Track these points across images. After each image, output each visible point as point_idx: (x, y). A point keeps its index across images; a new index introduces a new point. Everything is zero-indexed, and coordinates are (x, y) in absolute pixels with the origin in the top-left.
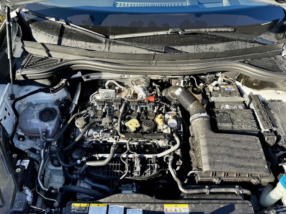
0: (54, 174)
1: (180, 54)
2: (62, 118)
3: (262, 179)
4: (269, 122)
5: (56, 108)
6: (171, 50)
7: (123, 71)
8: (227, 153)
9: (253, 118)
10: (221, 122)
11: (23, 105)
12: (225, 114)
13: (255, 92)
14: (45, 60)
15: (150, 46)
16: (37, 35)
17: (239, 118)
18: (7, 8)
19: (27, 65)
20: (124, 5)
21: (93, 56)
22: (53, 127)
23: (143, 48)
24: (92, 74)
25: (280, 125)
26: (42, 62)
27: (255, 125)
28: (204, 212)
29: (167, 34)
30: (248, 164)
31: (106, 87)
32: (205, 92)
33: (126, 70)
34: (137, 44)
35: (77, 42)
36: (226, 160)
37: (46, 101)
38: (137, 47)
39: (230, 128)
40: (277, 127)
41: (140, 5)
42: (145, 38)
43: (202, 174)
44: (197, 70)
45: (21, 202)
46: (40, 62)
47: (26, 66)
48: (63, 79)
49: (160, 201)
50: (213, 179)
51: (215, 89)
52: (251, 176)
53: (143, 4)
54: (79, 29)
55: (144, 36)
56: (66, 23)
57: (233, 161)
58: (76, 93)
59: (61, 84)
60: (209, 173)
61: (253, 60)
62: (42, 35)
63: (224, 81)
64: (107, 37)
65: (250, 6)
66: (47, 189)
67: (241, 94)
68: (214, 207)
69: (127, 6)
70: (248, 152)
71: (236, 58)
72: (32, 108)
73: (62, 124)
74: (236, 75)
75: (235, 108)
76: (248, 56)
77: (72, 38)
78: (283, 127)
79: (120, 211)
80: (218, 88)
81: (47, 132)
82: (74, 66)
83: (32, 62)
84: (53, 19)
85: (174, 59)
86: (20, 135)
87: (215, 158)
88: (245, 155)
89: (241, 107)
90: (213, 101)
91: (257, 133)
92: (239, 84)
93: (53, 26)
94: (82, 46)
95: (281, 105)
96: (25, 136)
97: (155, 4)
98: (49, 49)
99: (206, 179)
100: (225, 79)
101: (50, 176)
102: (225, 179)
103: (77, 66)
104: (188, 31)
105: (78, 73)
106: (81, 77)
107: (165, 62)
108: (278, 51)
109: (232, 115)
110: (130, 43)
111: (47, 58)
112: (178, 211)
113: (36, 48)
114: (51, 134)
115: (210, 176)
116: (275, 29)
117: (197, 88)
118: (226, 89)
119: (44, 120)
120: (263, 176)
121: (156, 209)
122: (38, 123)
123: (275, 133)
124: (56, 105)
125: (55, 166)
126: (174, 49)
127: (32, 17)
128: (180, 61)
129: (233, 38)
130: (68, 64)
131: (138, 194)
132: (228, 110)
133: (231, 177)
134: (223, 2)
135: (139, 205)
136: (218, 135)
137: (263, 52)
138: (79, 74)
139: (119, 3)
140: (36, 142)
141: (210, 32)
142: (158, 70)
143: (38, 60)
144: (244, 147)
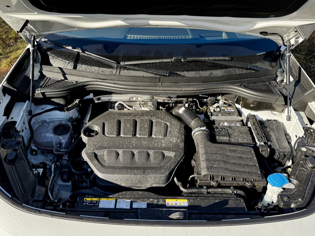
0: (62, 190)
1: (183, 78)
2: (74, 133)
3: (255, 183)
4: (264, 136)
5: (69, 124)
6: (175, 74)
7: (132, 90)
8: (223, 160)
9: (249, 133)
10: (219, 136)
11: (37, 123)
12: (223, 130)
13: (253, 113)
14: (61, 82)
15: (156, 71)
16: (54, 61)
17: (236, 133)
18: (33, 36)
19: (45, 85)
20: (134, 37)
21: (105, 78)
22: (66, 140)
23: (150, 72)
24: (103, 96)
25: (274, 140)
26: (58, 84)
27: (250, 138)
28: (201, 206)
29: (172, 62)
30: (243, 170)
31: (116, 108)
32: (207, 112)
33: (135, 90)
34: (144, 69)
35: (91, 68)
36: (222, 165)
37: (59, 119)
38: (145, 71)
39: (228, 141)
40: (271, 142)
41: (148, 37)
42: (151, 64)
43: (201, 178)
44: (197, 91)
45: (41, 193)
46: (57, 84)
47: (44, 87)
48: (77, 99)
49: (162, 197)
50: (211, 182)
51: (215, 110)
52: (245, 181)
53: (151, 37)
54: (94, 56)
55: (151, 63)
56: (82, 51)
57: (228, 166)
58: (87, 114)
59: (74, 104)
60: (208, 176)
61: (249, 84)
62: (59, 61)
63: (225, 103)
64: (119, 63)
65: (245, 39)
66: (56, 200)
67: (240, 114)
68: (210, 202)
69: (137, 38)
70: (243, 160)
71: (232, 82)
72: (46, 124)
73: (74, 140)
74: (235, 98)
75: (233, 125)
76: (244, 81)
77: (86, 64)
78: (278, 142)
79: (127, 204)
80: (218, 109)
81: (61, 144)
82: (88, 87)
83: (49, 84)
84: (70, 48)
85: (178, 81)
86: (34, 149)
87: (212, 164)
88: (240, 162)
89: (238, 125)
90: (213, 120)
91: (253, 146)
92: (238, 106)
93: (70, 53)
94: (95, 71)
95: (276, 124)
96: (38, 151)
97: (161, 37)
98: (66, 72)
99: (205, 182)
100: (225, 102)
101: (58, 191)
102: (222, 182)
103: (91, 87)
104: (189, 59)
105: (90, 94)
106: (93, 98)
107: (169, 84)
108: (272, 77)
109: (230, 131)
110: (139, 68)
111: (63, 80)
112: (178, 205)
113: (53, 72)
114: (64, 146)
115: (208, 180)
116: (269, 58)
117: (199, 109)
118: (226, 110)
119: (58, 134)
120: (256, 181)
121: (159, 203)
122: (52, 136)
123: (270, 146)
124: (69, 122)
125: (64, 181)
126: (178, 74)
127: (50, 46)
128: (183, 84)
129: (230, 65)
130: (83, 85)
131: (143, 192)
132: (226, 126)
133: (228, 181)
134: (223, 36)
135: (144, 199)
136: (215, 145)
137: (258, 77)
138: (91, 96)
139: (129, 36)
140: (47, 158)
141: (209, 60)
142: (163, 91)
143: (55, 82)
144: (239, 155)
